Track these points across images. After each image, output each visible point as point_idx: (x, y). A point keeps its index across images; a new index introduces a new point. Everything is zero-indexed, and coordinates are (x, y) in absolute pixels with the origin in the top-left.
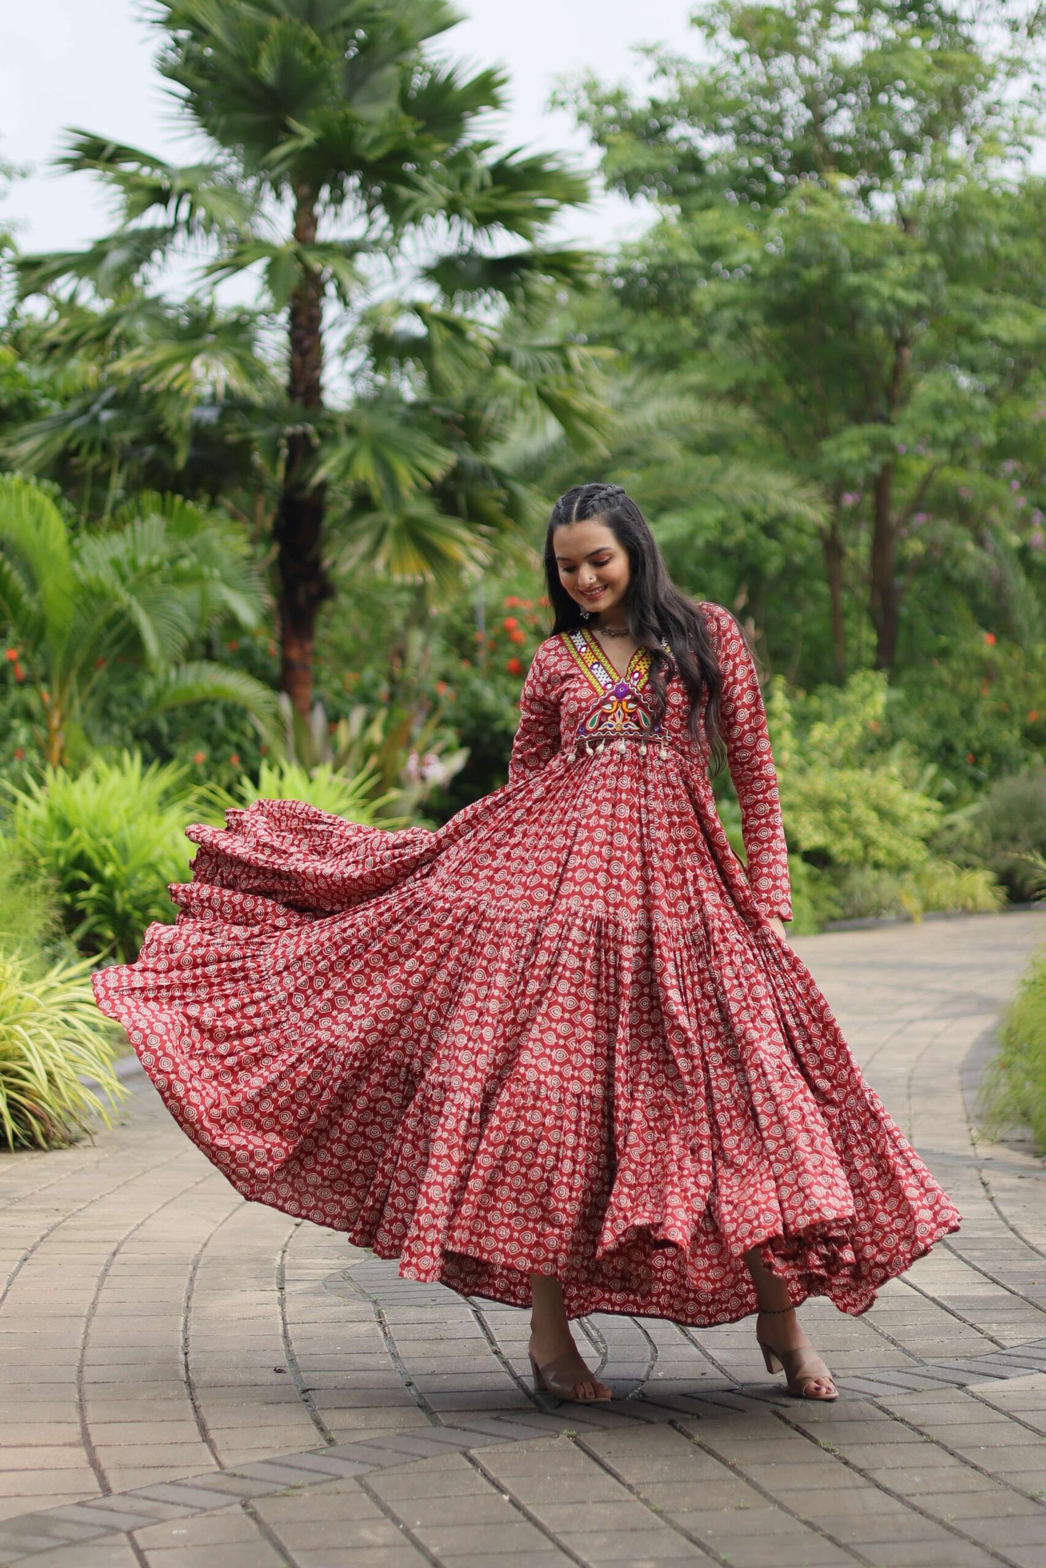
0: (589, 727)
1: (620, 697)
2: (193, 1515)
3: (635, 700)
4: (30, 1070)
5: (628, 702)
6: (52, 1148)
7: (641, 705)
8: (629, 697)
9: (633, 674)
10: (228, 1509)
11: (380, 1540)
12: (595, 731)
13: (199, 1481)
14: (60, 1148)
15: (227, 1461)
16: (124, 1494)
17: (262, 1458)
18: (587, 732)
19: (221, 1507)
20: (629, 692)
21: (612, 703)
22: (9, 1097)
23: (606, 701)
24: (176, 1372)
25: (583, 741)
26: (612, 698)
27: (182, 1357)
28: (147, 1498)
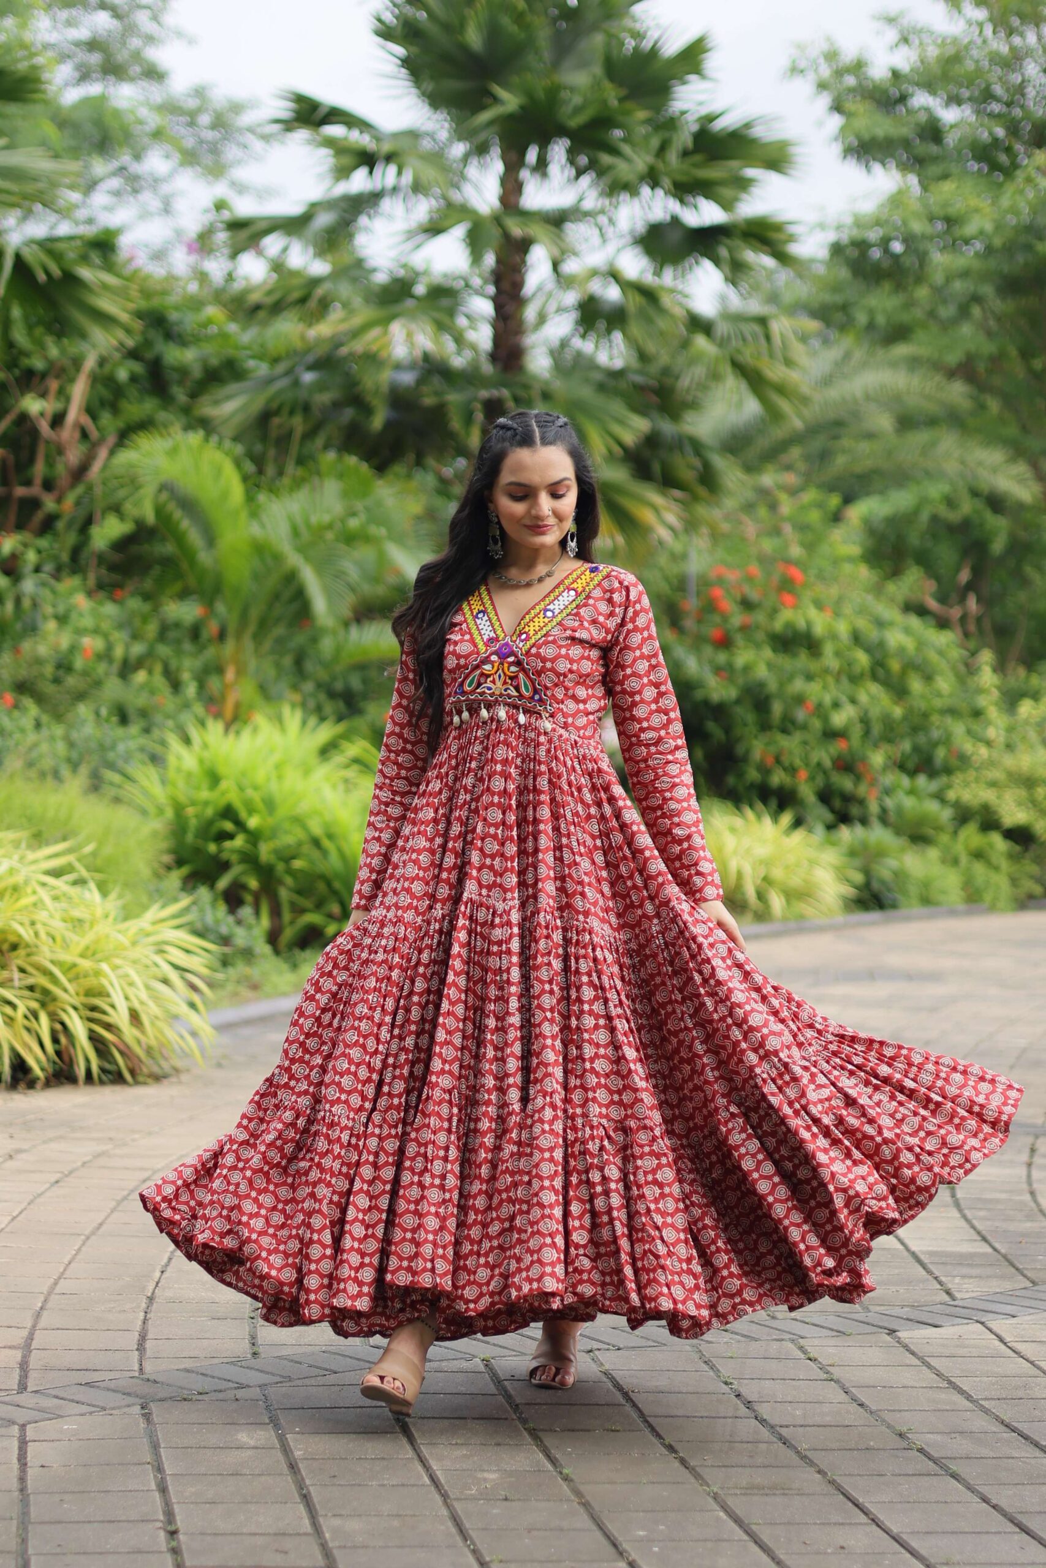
0: (467, 688)
1: (503, 657)
2: (91, 1413)
3: (518, 663)
4: (113, 1006)
5: (511, 664)
6: (137, 1083)
7: (524, 670)
8: (511, 659)
9: (520, 635)
10: (126, 1410)
11: (252, 1443)
12: (473, 692)
13: (112, 1385)
14: (145, 1083)
15: (148, 1367)
16: (36, 1392)
17: (182, 1367)
18: (464, 693)
19: (119, 1408)
20: (512, 653)
21: (492, 663)
22: (91, 1031)
23: (486, 660)
24: (144, 1288)
25: (460, 701)
26: (494, 658)
27: (158, 1274)
28: (56, 1397)
